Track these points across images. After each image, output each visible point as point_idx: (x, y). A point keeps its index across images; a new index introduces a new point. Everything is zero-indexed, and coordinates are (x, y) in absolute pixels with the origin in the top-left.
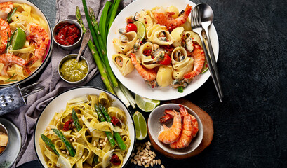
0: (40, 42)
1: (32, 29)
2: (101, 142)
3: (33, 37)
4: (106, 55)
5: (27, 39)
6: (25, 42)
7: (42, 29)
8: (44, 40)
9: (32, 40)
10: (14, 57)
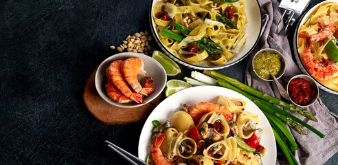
0: (316, 66)
1: (334, 69)
2: (189, 20)
3: (326, 65)
4: (253, 101)
5: (329, 59)
6: (328, 56)
7: (326, 76)
8: (316, 69)
9: (325, 63)
10: (324, 36)
